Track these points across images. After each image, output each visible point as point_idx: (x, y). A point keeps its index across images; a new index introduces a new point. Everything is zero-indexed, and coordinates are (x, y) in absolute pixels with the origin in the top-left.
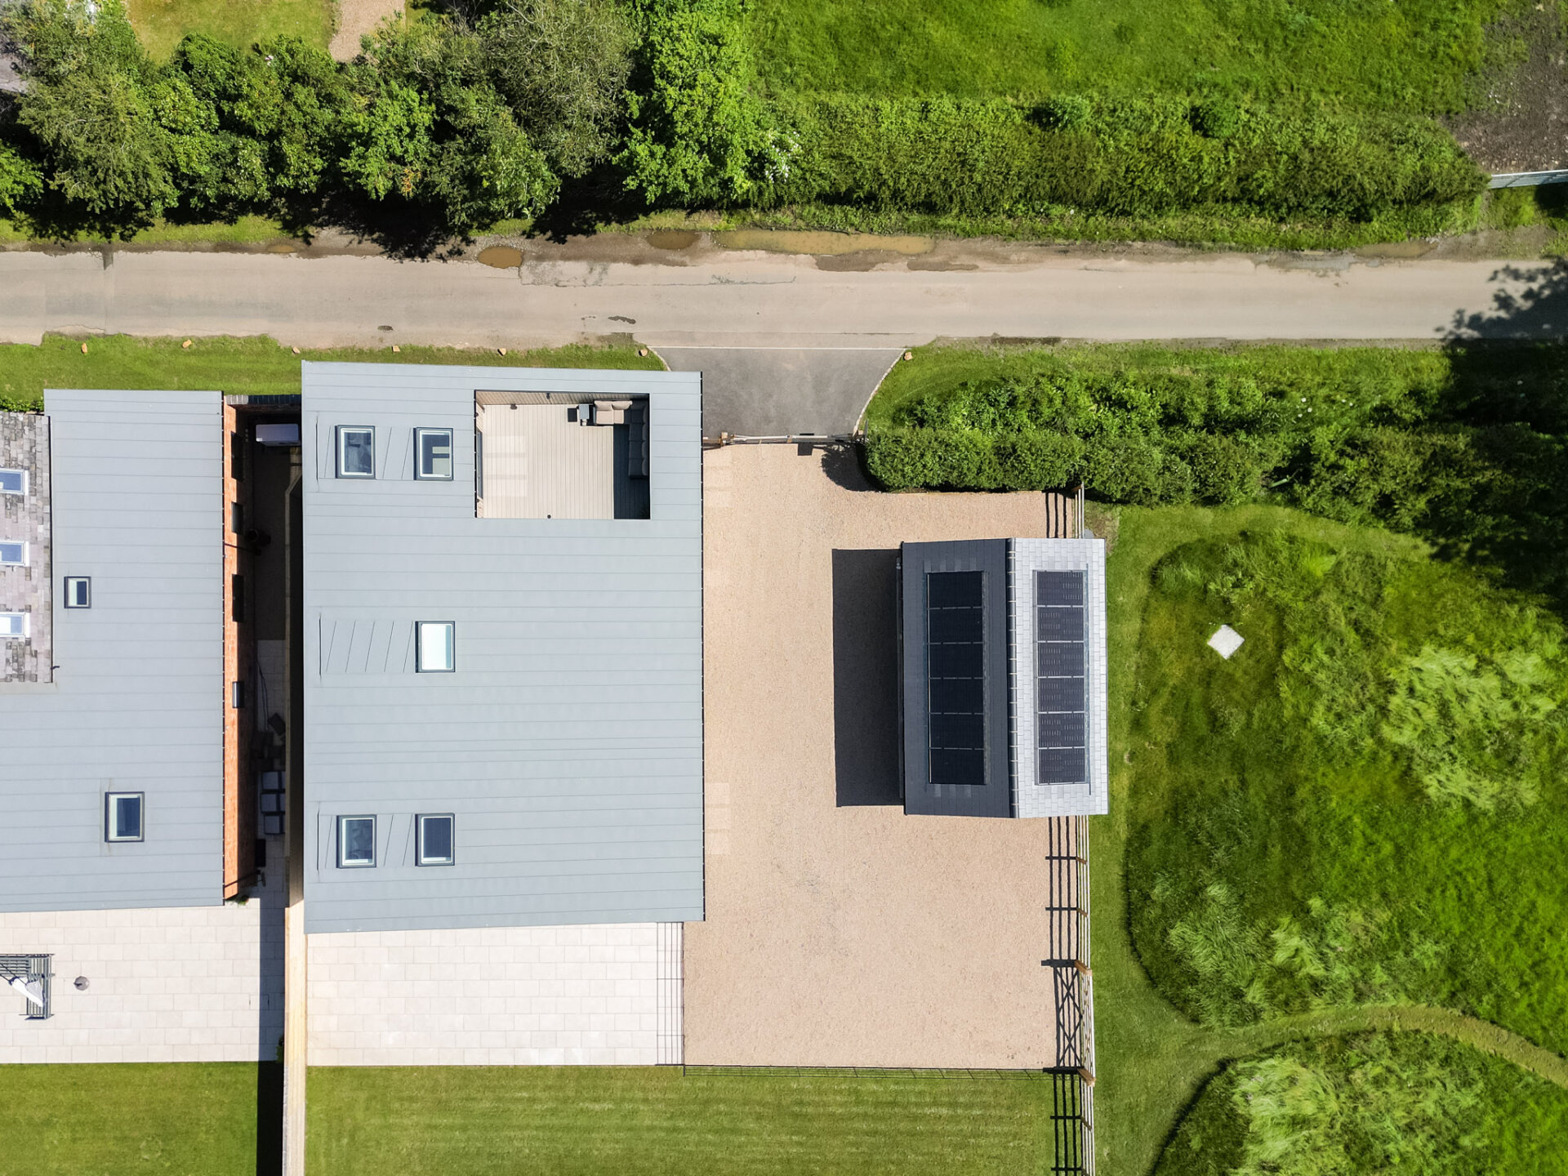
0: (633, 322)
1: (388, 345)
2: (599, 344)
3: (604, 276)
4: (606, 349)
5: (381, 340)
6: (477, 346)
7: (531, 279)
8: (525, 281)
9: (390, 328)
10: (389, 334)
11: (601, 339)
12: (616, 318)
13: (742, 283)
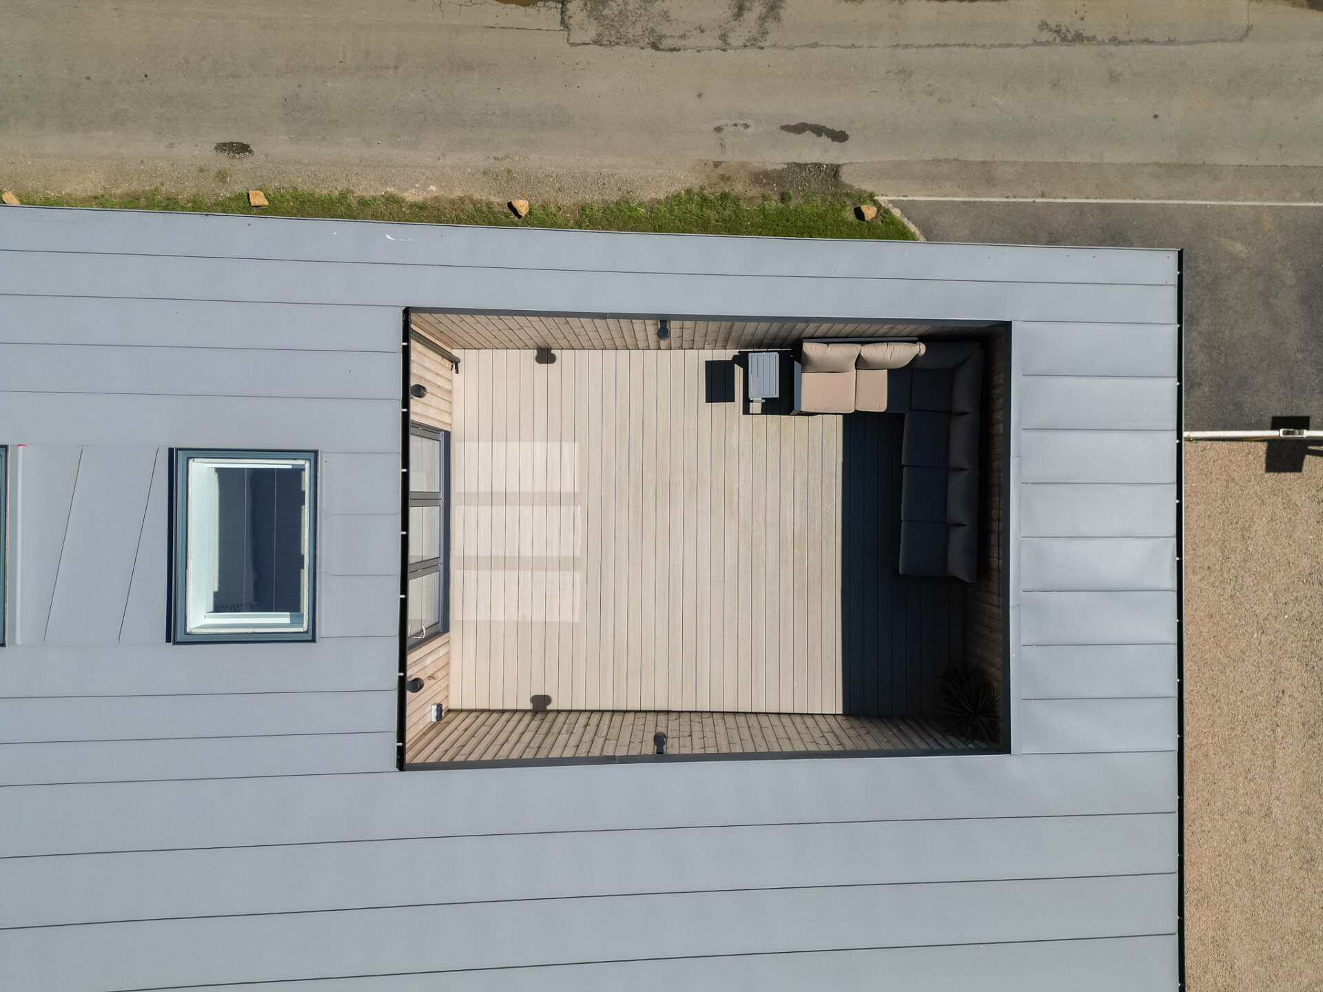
0: (840, 136)
1: (238, 189)
2: (755, 191)
3: (771, 25)
4: (774, 204)
5: (222, 176)
6: (458, 193)
7: (591, 33)
8: (577, 37)
9: (244, 148)
10: (242, 164)
11: (762, 177)
12: (800, 129)
13: (1115, 41)
